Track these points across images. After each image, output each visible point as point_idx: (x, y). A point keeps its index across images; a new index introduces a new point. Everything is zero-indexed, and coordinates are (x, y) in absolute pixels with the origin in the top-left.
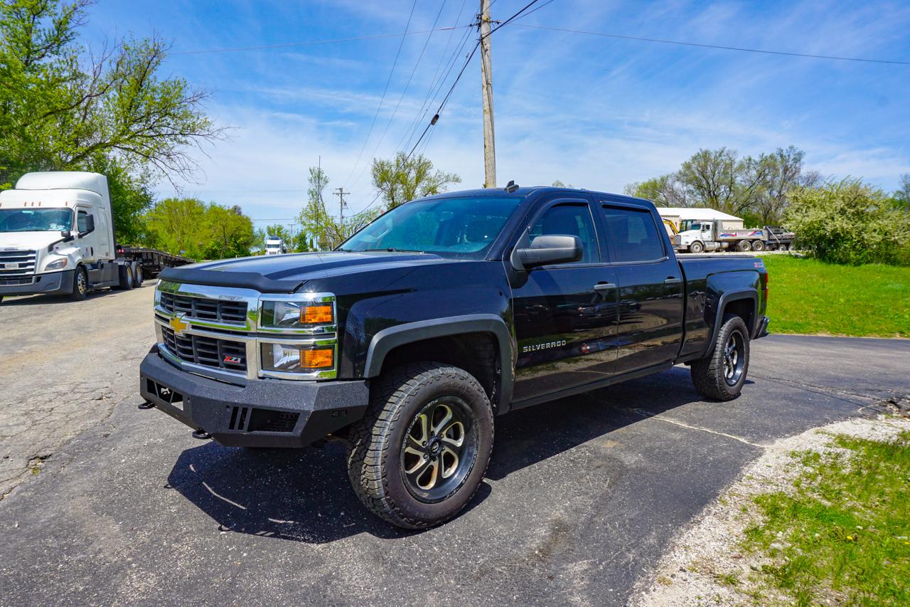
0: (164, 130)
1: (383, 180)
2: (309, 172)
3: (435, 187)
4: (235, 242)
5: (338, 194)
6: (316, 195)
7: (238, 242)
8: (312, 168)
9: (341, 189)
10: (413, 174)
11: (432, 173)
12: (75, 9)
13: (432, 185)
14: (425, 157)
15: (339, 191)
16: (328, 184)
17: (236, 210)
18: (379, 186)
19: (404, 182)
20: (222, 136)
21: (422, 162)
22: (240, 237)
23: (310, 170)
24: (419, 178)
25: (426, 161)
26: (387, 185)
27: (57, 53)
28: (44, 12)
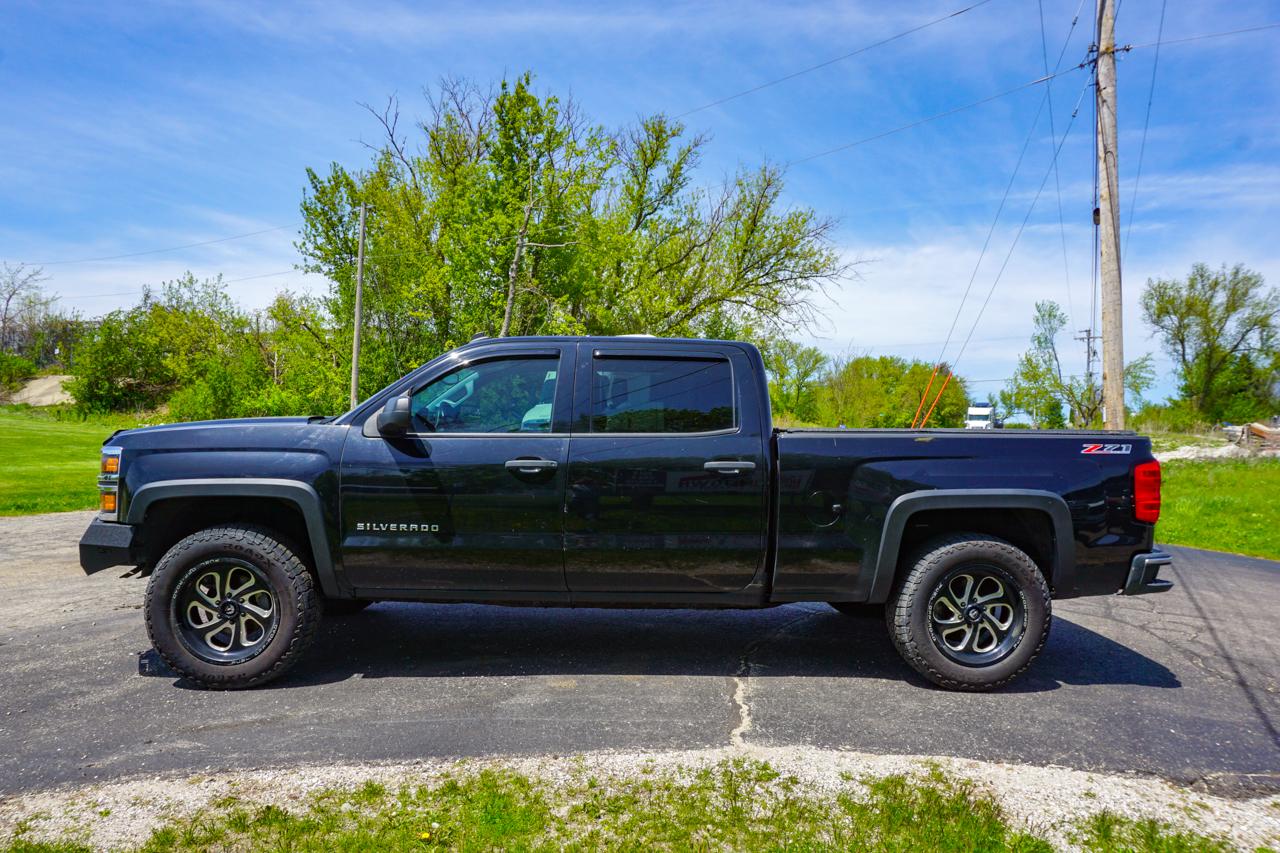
0: (782, 275)
1: (1163, 311)
2: (1035, 308)
3: (1268, 317)
4: (939, 414)
5: (1082, 339)
6: (1044, 342)
7: (942, 413)
8: (1040, 303)
9: (1088, 331)
10: (1221, 298)
11: (1261, 293)
12: (689, 151)
13: (1260, 313)
14: (1245, 268)
15: (1085, 335)
16: (1065, 326)
17: (943, 369)
18: (1156, 322)
19: (1203, 314)
20: (849, 273)
21: (1240, 276)
22: (945, 406)
23: (1038, 307)
24: (1232, 306)
25: (1249, 274)
26: (1171, 321)
27: (671, 204)
28: (656, 162)
